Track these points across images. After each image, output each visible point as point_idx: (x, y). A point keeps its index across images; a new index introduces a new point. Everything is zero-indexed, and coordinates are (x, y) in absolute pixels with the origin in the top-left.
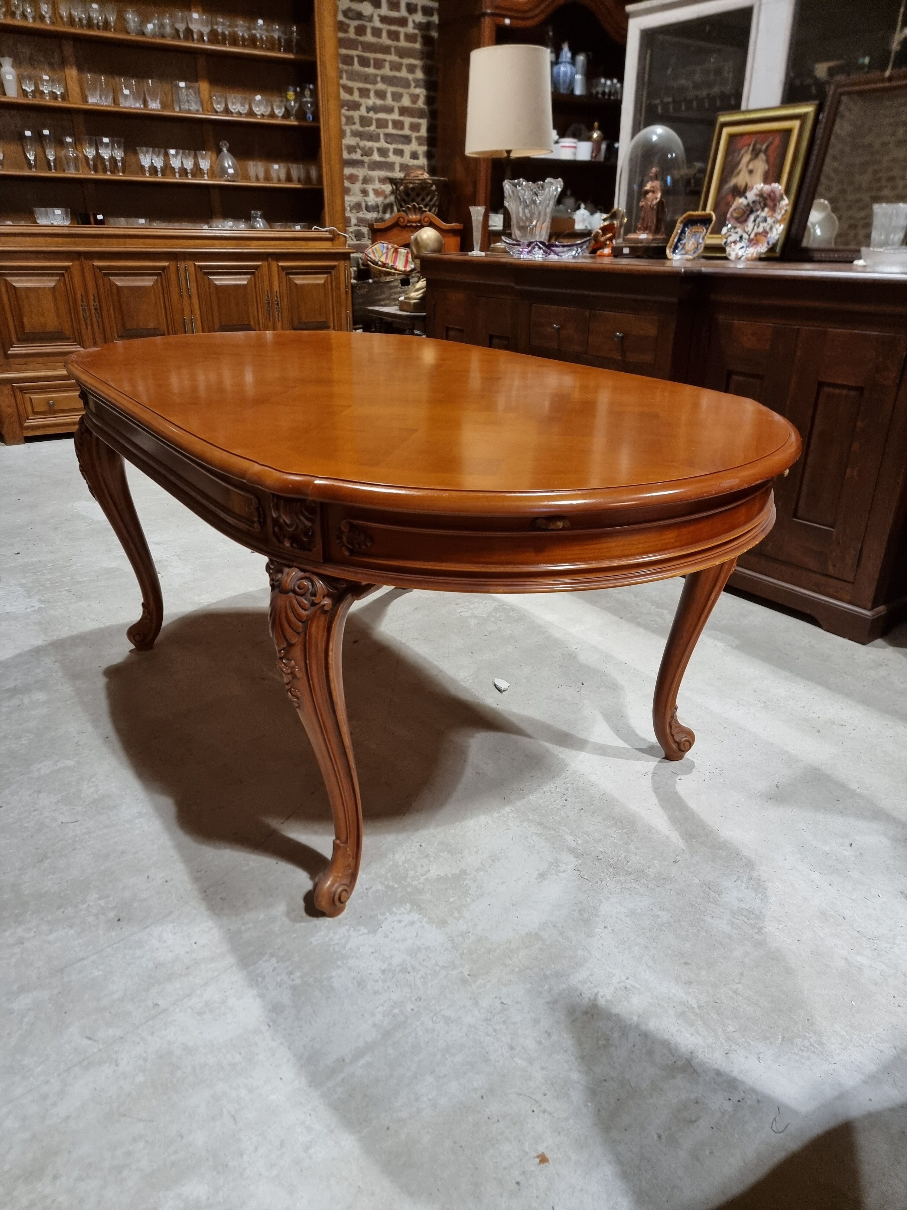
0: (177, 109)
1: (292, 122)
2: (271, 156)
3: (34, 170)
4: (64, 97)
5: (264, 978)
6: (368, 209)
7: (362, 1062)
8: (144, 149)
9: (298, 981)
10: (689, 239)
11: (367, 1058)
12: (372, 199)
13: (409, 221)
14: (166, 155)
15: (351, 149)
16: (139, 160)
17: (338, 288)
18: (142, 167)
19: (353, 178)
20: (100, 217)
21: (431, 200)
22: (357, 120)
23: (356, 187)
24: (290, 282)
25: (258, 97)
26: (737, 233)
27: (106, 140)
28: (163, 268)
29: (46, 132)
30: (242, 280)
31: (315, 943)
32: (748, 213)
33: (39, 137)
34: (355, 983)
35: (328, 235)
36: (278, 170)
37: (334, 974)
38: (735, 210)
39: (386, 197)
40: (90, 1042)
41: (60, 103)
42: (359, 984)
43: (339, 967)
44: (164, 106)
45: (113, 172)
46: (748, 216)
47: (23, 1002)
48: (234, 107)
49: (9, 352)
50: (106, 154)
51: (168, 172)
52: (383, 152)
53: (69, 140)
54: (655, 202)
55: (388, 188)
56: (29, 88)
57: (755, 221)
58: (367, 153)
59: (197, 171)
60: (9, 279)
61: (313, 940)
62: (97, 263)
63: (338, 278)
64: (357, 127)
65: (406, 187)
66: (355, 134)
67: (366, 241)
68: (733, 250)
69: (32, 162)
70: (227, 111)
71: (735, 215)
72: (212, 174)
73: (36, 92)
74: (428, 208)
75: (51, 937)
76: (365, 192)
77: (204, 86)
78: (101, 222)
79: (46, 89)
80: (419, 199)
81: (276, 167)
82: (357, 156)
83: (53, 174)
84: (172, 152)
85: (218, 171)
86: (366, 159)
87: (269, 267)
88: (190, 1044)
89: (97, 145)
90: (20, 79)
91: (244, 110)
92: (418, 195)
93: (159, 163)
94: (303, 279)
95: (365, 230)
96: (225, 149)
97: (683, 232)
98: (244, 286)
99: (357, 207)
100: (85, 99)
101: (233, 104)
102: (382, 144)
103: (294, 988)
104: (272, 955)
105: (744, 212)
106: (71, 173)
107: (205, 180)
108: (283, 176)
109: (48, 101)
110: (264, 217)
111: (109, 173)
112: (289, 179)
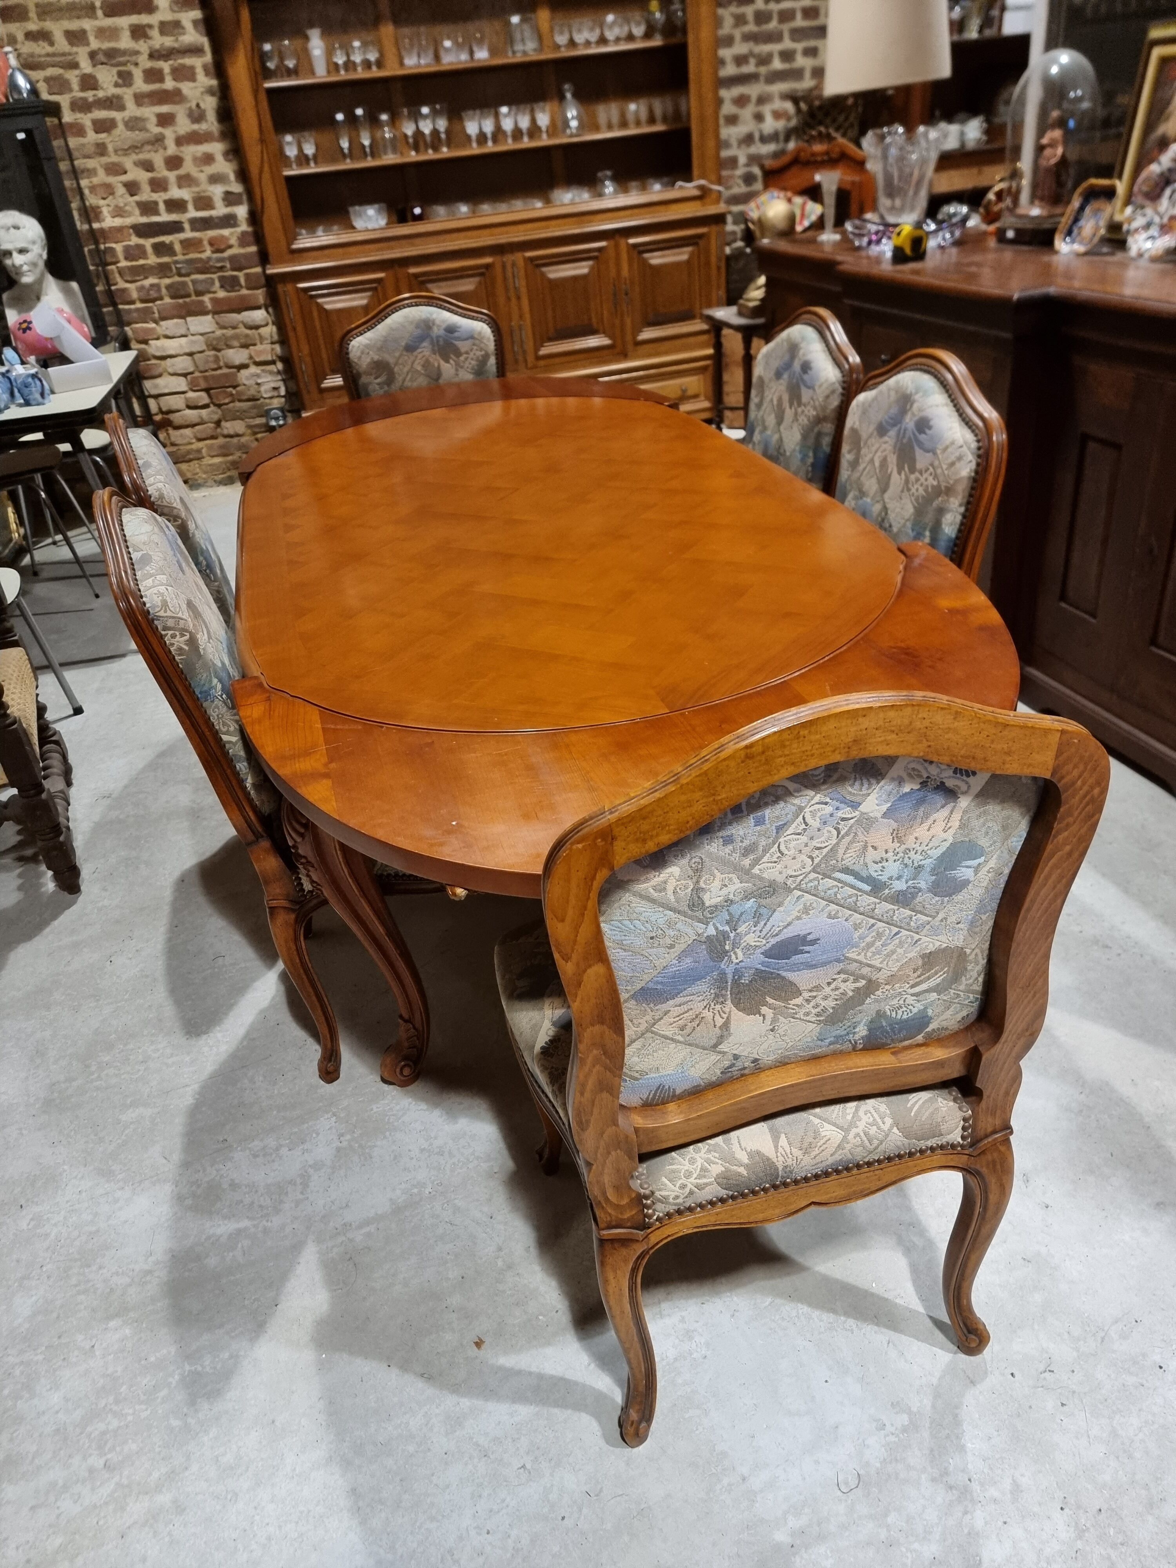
0: (510, 54)
1: (657, 42)
2: (629, 92)
3: (348, 160)
4: (380, 64)
5: (318, 1134)
6: (764, 139)
7: (366, 1230)
8: (470, 113)
9: (345, 1144)
10: (1088, 221)
11: (372, 1228)
12: (770, 125)
13: (813, 154)
14: (497, 115)
15: (740, 60)
16: (464, 129)
17: (708, 263)
18: (469, 137)
19: (741, 101)
20: (417, 211)
21: (846, 119)
22: (750, 17)
23: (747, 113)
24: (645, 263)
25: (610, 18)
26: (1144, 215)
27: (425, 110)
28: (487, 266)
29: (359, 112)
30: (582, 269)
31: (375, 1110)
32: (1162, 184)
33: (352, 119)
34: (392, 1157)
35: (696, 193)
36: (637, 112)
37: (379, 1143)
38: (1144, 181)
39: (789, 119)
40: (164, 1161)
41: (375, 73)
42: (395, 1157)
43: (385, 1137)
44: (493, 52)
45: (436, 149)
46: (1163, 190)
47: (130, 1115)
48: (579, 36)
49: (323, 385)
50: (426, 127)
51: (500, 137)
52: (787, 56)
53: (384, 117)
54: (1053, 161)
55: (789, 106)
56: (340, 60)
57: (1171, 197)
58: (764, 60)
59: (534, 131)
60: (320, 300)
61: (374, 1107)
62: (413, 270)
63: (707, 251)
64: (751, 27)
65: (811, 107)
66: (748, 37)
67: (758, 186)
68: (1136, 242)
69: (346, 151)
70: (572, 43)
71: (1145, 188)
72: (553, 130)
73: (349, 65)
74: (842, 131)
75: (170, 1061)
76: (759, 117)
77: (543, 15)
78: (419, 218)
79: (357, 58)
80: (828, 121)
81: (632, 107)
82: (749, 68)
83: (370, 163)
84: (504, 110)
85: (559, 125)
86: (763, 70)
87: (617, 246)
88: (237, 1181)
89: (416, 116)
90: (329, 53)
91: (594, 37)
92: (827, 114)
93: (488, 126)
94: (663, 256)
95: (756, 171)
96: (569, 95)
97: (1082, 209)
98: (584, 277)
99: (748, 139)
100: (402, 64)
101: (580, 31)
102: (787, 44)
103: (338, 1150)
104: (334, 1115)
105: (1157, 184)
106: (390, 159)
107: (545, 141)
108: (644, 115)
109: (361, 74)
110: (616, 179)
111: (430, 151)
112: (652, 120)
